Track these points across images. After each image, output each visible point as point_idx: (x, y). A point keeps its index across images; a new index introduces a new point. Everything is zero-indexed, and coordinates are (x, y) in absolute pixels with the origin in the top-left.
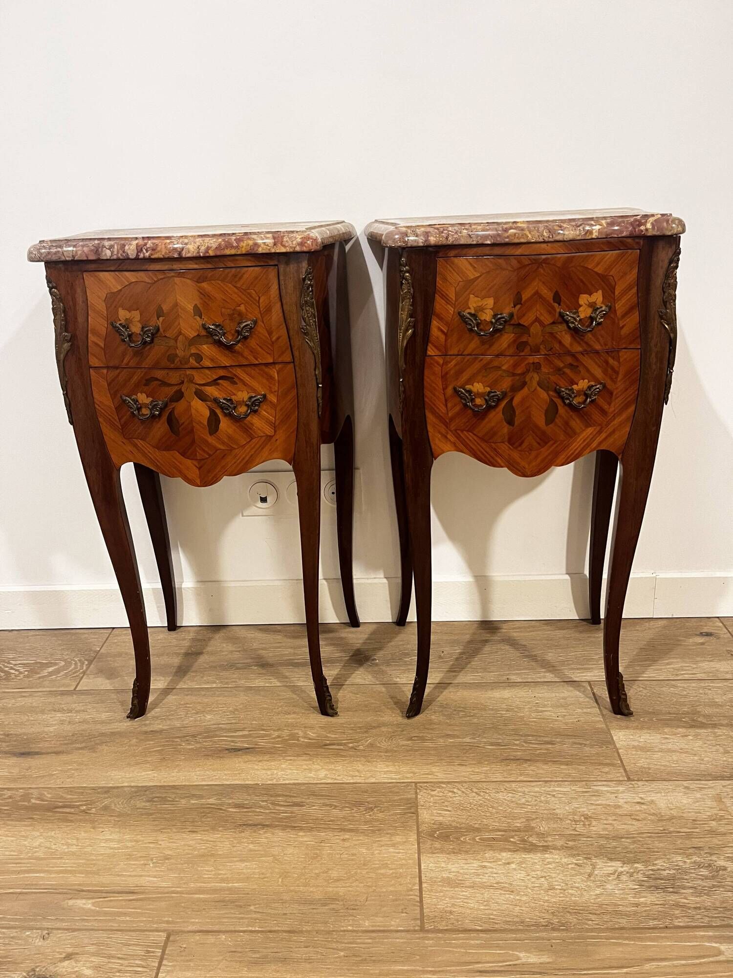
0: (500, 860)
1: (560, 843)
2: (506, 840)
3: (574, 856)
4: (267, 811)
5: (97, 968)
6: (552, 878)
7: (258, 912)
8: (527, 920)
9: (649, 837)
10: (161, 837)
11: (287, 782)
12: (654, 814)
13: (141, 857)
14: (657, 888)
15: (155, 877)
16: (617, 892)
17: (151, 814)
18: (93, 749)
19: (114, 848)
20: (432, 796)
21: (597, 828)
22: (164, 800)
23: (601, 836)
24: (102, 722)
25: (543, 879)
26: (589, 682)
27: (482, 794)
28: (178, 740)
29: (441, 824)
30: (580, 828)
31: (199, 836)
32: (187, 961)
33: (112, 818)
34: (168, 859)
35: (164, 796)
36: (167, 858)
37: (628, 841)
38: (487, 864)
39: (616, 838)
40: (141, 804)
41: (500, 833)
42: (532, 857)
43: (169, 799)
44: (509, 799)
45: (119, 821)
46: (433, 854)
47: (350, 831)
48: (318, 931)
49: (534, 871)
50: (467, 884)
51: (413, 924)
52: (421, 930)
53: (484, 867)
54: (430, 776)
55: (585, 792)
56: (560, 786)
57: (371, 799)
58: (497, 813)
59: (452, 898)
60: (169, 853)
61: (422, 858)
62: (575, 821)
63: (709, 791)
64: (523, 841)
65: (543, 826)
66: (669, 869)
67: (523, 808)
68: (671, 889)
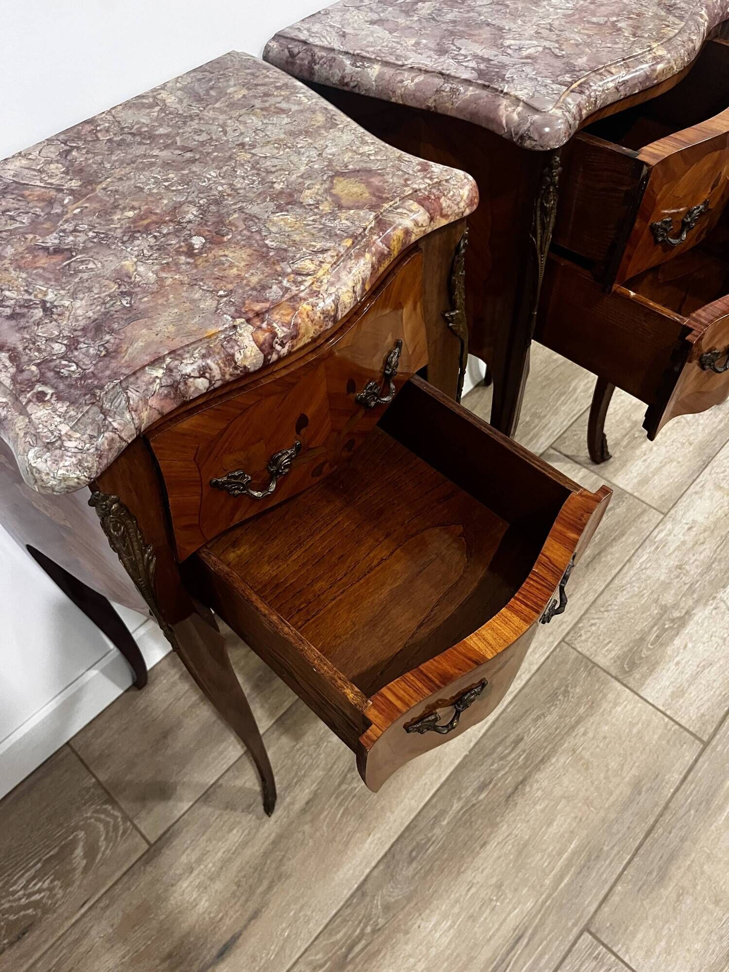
0: (679, 648)
1: (690, 602)
2: (664, 630)
3: (706, 604)
4: (507, 769)
6: (716, 632)
7: (614, 846)
9: (721, 550)
10: (468, 876)
11: (484, 731)
12: (705, 531)
13: (480, 908)
15: (515, 909)
17: (431, 869)
18: (280, 877)
19: (451, 927)
20: (586, 641)
21: (693, 570)
22: (420, 848)
23: (702, 575)
24: (245, 844)
25: (713, 638)
26: (551, 447)
27: (609, 608)
28: (343, 787)
29: (618, 657)
30: (687, 579)
31: (493, 844)
32: (625, 930)
33: (407, 908)
34: (501, 885)
35: (414, 844)
36: (499, 886)
37: (716, 563)
38: (676, 659)
39: (709, 568)
40: (409, 872)
41: (655, 629)
42: (690, 628)
43: (423, 842)
44: (627, 596)
45: (416, 904)
46: (643, 684)
47: (578, 722)
48: (661, 815)
49: (702, 637)
50: (686, 685)
51: (698, 746)
52: (706, 744)
53: (678, 663)
54: (564, 626)
55: (657, 548)
56: (639, 557)
57: (556, 684)
58: (635, 614)
59: (691, 704)
60: (494, 880)
61: (642, 694)
62: (678, 577)
63: (709, 486)
64: (673, 620)
65: (668, 599)
67: (643, 596)
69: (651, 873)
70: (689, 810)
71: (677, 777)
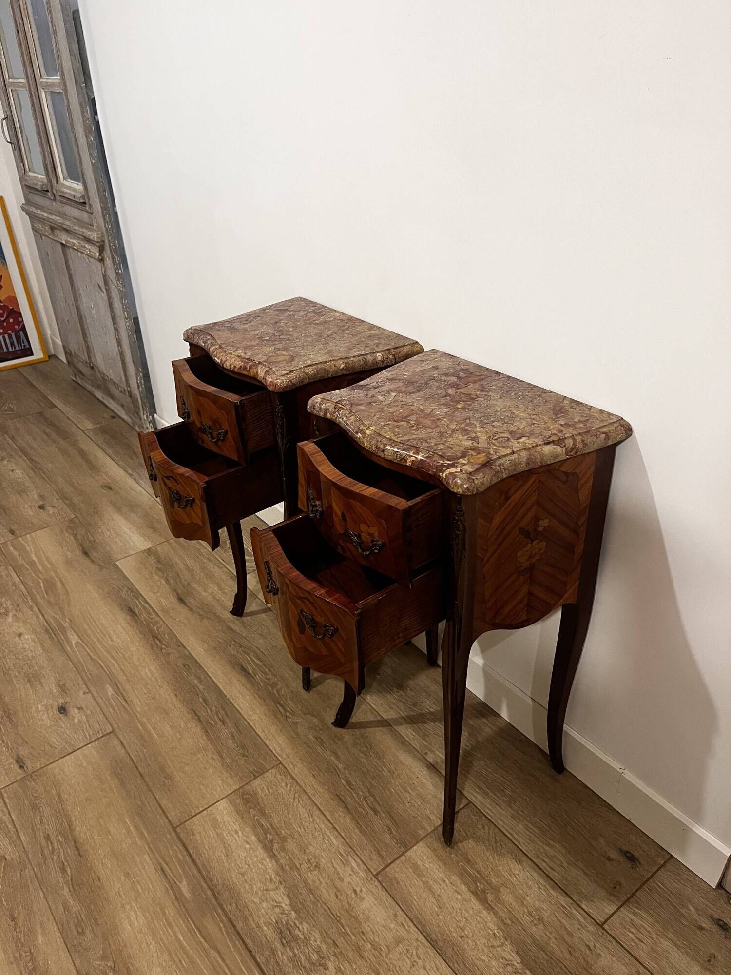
0: (248, 837)
1: (282, 861)
2: (266, 832)
3: (277, 874)
4: (210, 714)
6: (251, 870)
7: (144, 754)
8: (211, 874)
9: (325, 910)
10: (165, 686)
11: (237, 707)
12: (350, 904)
13: (149, 689)
14: (281, 933)
15: (140, 703)
16: (263, 911)
17: (176, 672)
18: (202, 617)
19: (147, 676)
20: (276, 777)
21: (312, 877)
22: (188, 670)
23: (305, 882)
25: (247, 866)
27: (296, 800)
29: (256, 794)
30: (304, 866)
31: (175, 700)
32: (102, 749)
33: (164, 661)
34: (154, 699)
35: (191, 668)
37: (313, 899)
38: (240, 833)
39: (310, 891)
40: (180, 664)
41: (269, 826)
42: (261, 853)
43: (190, 671)
45: (164, 664)
46: (230, 803)
47: (221, 756)
48: (147, 785)
49: (251, 859)
50: (219, 831)
51: (176, 822)
52: (174, 829)
53: (237, 832)
54: (291, 766)
56: (336, 837)
57: (251, 750)
58: (286, 816)
59: (204, 829)
60: (158, 696)
61: (224, 800)
62: (309, 861)
64: (271, 841)
65: (291, 845)
66: (303, 934)
67: (300, 827)
68: (284, 942)
70: (142, 803)
71: (163, 803)
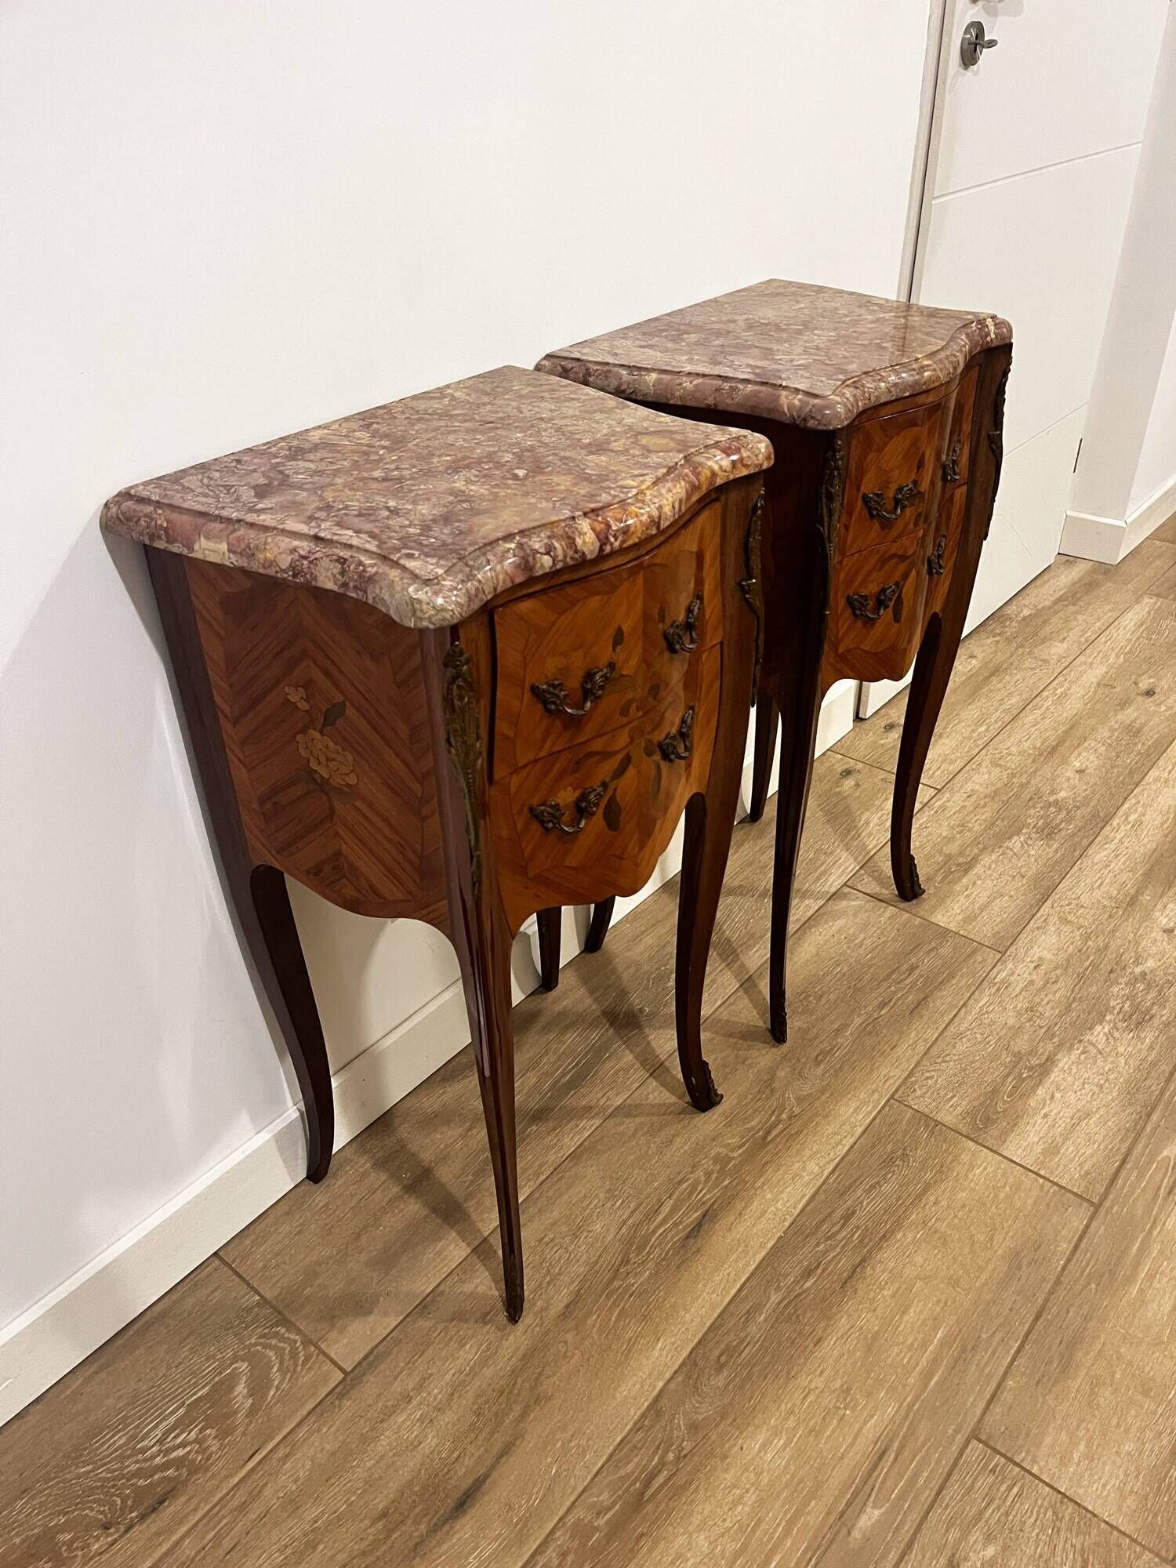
0: (1044, 1100)
1: (1050, 1047)
2: (1022, 1080)
3: (1071, 1048)
5: (989, 1538)
6: (1088, 1079)
7: (995, 1332)
8: (1127, 1125)
9: (1080, 989)
10: (803, 1380)
11: (800, 1206)
12: (1056, 968)
13: (824, 1419)
14: (1140, 1023)
15: (872, 1416)
16: (1130, 1049)
17: (749, 1376)
18: (538, 1399)
19: (785, 1446)
20: (922, 1097)
21: (1049, 1012)
22: (730, 1351)
23: (1060, 1016)
24: (484, 1362)
25: (1086, 1085)
26: (845, 885)
27: (948, 1059)
28: (616, 1283)
29: (967, 1113)
30: (1042, 1022)
31: (830, 1340)
32: (1028, 1435)
33: (722, 1426)
34: (848, 1390)
35: (722, 1347)
36: (846, 1390)
37: (1076, 1003)
38: (1043, 1112)
39: (1068, 1009)
40: (720, 1380)
41: (1010, 1079)
42: (1055, 1075)
43: (734, 1343)
44: (968, 1044)
45: (735, 1420)
46: (1004, 1142)
47: (925, 1190)
48: (1052, 1292)
49: (1073, 1085)
50: (1060, 1140)
51: (1085, 1211)
52: (1097, 1207)
53: (1045, 1116)
54: (891, 1081)
55: (998, 990)
56: (978, 1001)
57: (889, 1147)
58: (982, 1064)
59: (1071, 1161)
60: (838, 1384)
61: (1004, 1153)
62: (1029, 1021)
63: (1053, 920)
64: (1031, 1069)
65: (1022, 1044)
66: (1124, 1003)
67: (988, 1043)
68: (1147, 1017)
69: (1050, 1362)
70: (1089, 1284)
71: (1065, 1247)
